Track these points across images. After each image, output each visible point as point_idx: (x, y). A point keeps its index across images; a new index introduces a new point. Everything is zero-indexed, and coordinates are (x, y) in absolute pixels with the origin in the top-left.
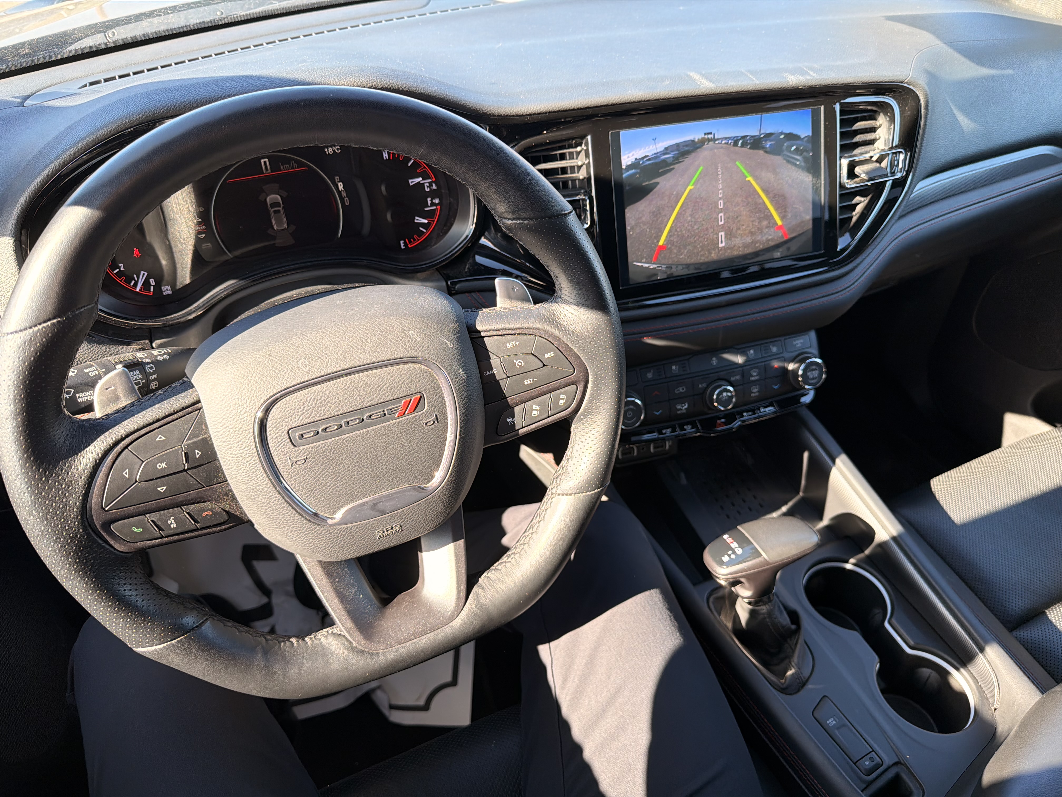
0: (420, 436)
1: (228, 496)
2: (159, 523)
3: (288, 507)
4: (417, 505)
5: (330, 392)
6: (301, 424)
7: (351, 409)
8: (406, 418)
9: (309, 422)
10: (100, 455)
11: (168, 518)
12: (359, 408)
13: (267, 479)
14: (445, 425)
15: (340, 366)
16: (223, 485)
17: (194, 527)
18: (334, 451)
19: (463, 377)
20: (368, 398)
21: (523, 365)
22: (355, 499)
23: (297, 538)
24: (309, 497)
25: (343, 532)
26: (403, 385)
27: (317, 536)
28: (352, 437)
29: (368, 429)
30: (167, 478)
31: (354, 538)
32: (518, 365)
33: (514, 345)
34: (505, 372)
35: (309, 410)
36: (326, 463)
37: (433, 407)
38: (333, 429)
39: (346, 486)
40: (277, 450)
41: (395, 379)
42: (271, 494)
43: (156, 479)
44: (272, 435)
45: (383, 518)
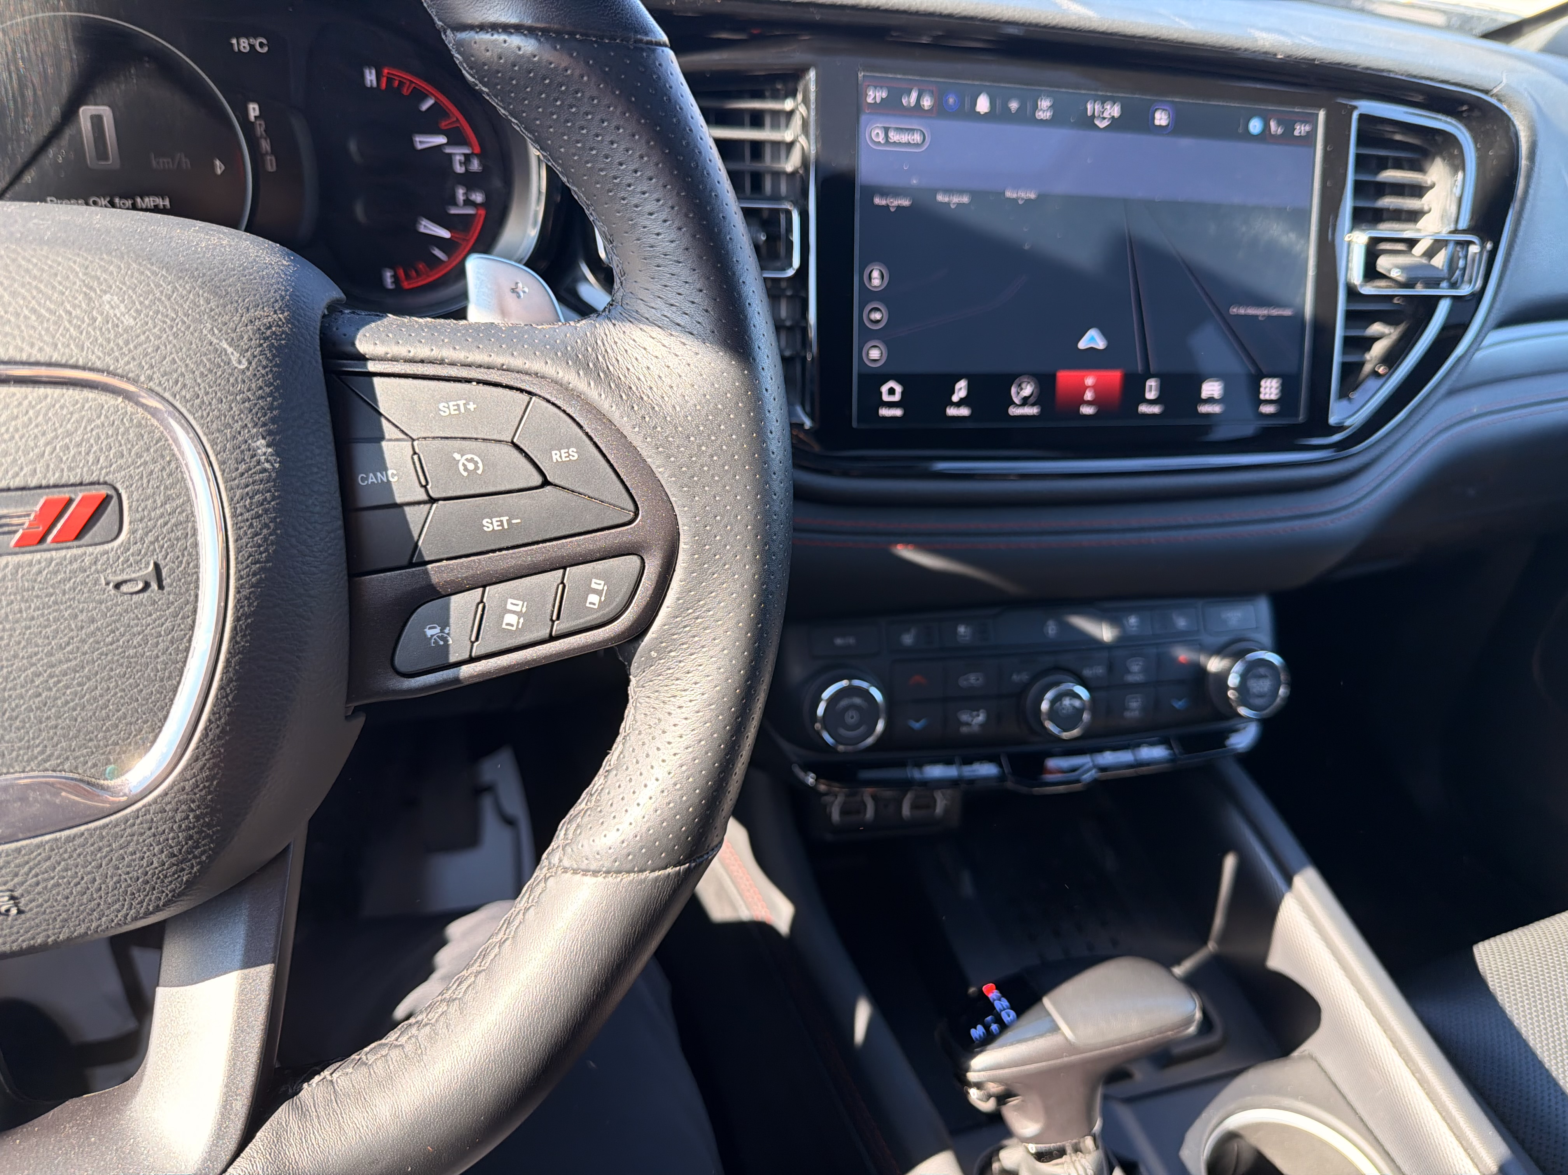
0: (93, 620)
4: (69, 839)
8: (47, 555)
14: (187, 602)
19: (267, 465)
21: (480, 472)
26: (48, 449)
32: (466, 469)
33: (462, 410)
34: (424, 483)
37: (150, 538)
41: (25, 426)
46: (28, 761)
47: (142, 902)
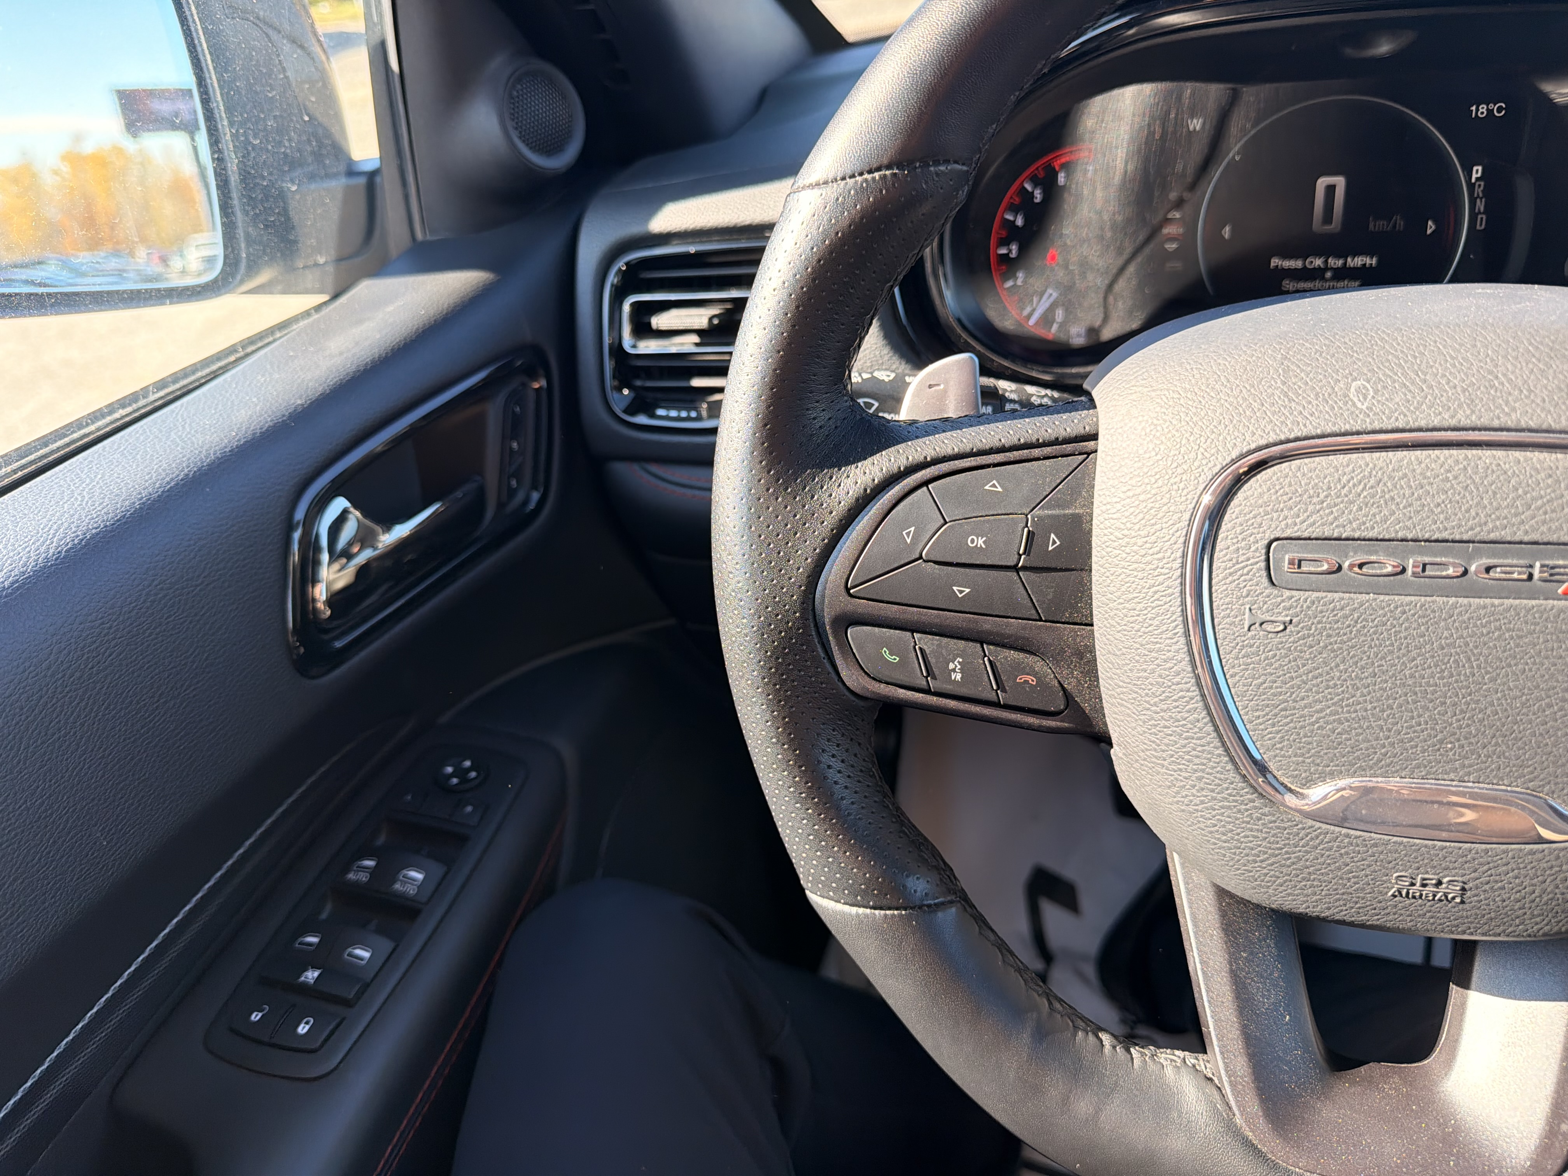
1: (1082, 659)
2: (932, 660)
3: (1206, 724)
5: (1405, 475)
6: (1306, 535)
7: (1445, 535)
9: (1326, 534)
10: (876, 481)
11: (951, 657)
12: (1465, 537)
13: (1183, 640)
15: (1452, 417)
16: (1079, 630)
17: (992, 697)
18: (1364, 627)
20: (1498, 518)
22: (1371, 768)
23: (1200, 807)
24: (1261, 720)
25: (1312, 839)
27: (1248, 823)
28: (1422, 606)
29: (1472, 600)
30: (978, 571)
31: (1333, 867)
35: (1336, 505)
36: (1333, 651)
38: (1378, 572)
39: (1361, 727)
40: (1228, 581)
42: (1177, 679)
43: (958, 565)
44: (1229, 542)
45: (1426, 846)
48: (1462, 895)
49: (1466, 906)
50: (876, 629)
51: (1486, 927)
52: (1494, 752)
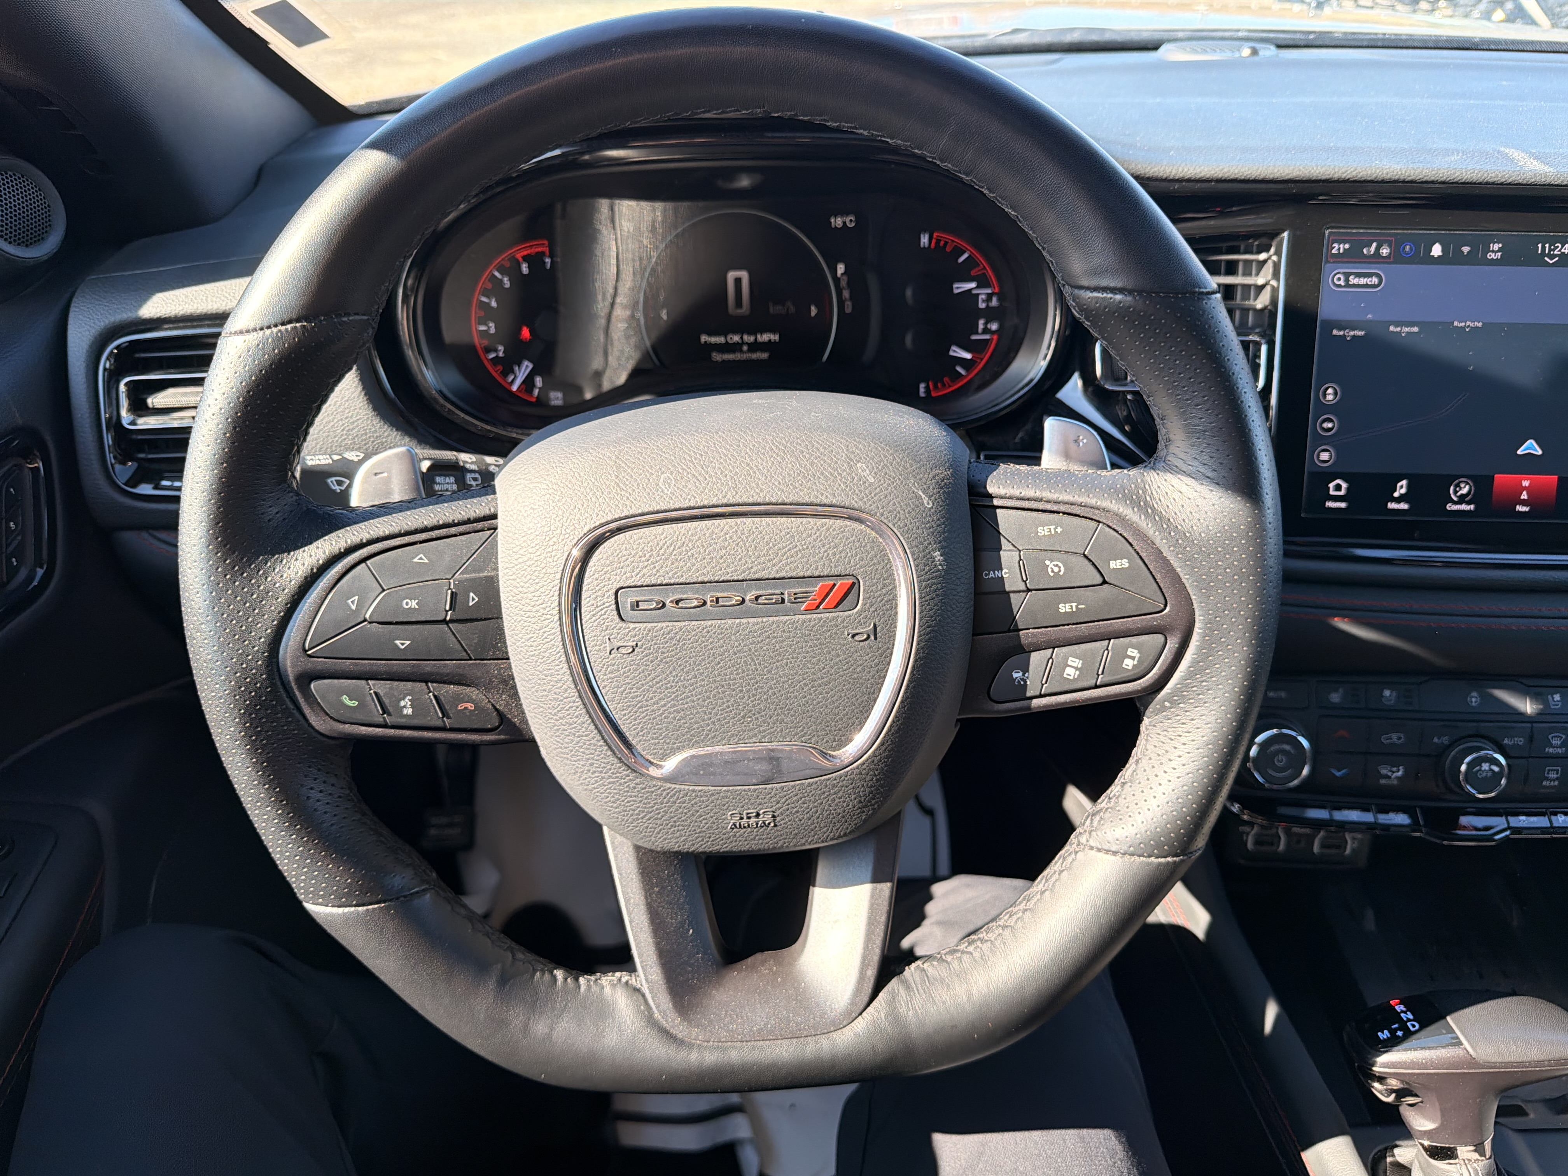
0: (838, 655)
1: (507, 685)
2: (386, 701)
3: (589, 724)
4: (810, 785)
5: (699, 538)
6: (639, 584)
7: (728, 577)
8: (819, 616)
9: (653, 582)
10: (321, 562)
11: (402, 696)
12: (740, 578)
13: (566, 666)
14: (888, 648)
15: (725, 497)
16: (502, 664)
17: (439, 723)
18: (684, 644)
19: (940, 567)
20: (759, 564)
21: (1061, 573)
22: (703, 741)
23: (595, 786)
24: (627, 717)
25: (671, 797)
26: (826, 554)
27: (628, 792)
28: (719, 626)
29: (749, 620)
30: (414, 627)
31: (689, 814)
32: (1053, 571)
33: (1053, 532)
34: (1025, 579)
35: (657, 562)
36: (667, 663)
37: (873, 609)
38: (689, 605)
39: (692, 714)
40: (592, 620)
41: (815, 541)
42: (566, 695)
43: (397, 623)
44: (590, 592)
45: (744, 790)
46: (794, 736)
47: (838, 829)
48: (774, 821)
49: (778, 828)
50: (336, 681)
51: (795, 840)
52: (777, 720)
